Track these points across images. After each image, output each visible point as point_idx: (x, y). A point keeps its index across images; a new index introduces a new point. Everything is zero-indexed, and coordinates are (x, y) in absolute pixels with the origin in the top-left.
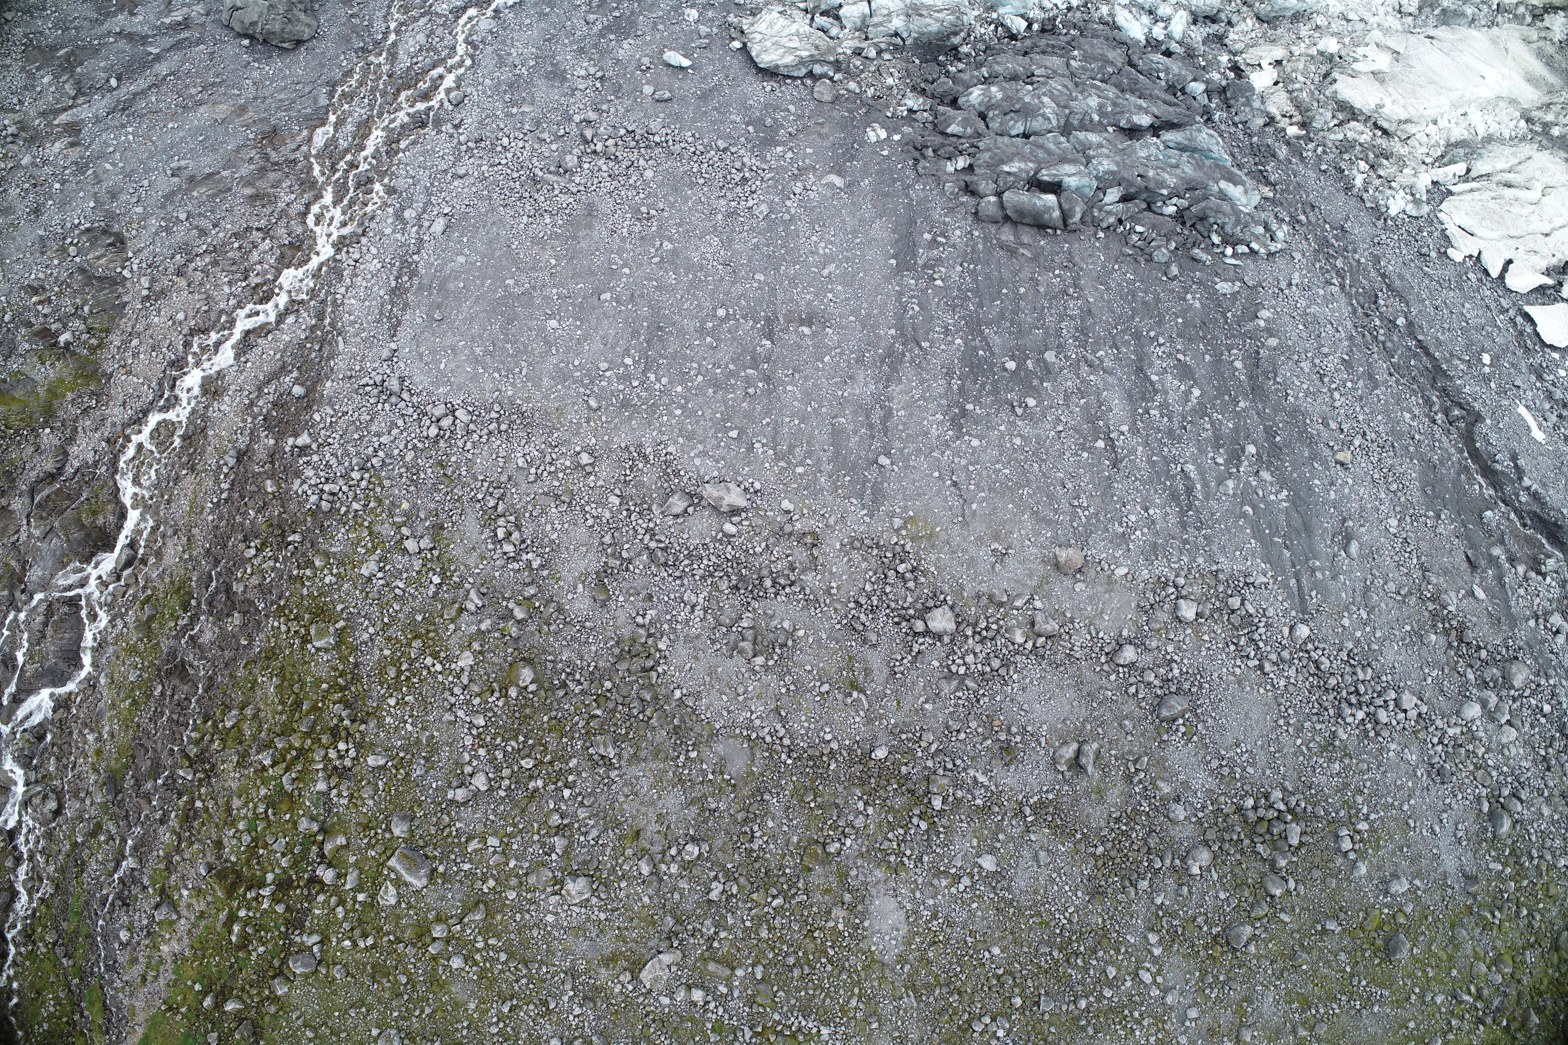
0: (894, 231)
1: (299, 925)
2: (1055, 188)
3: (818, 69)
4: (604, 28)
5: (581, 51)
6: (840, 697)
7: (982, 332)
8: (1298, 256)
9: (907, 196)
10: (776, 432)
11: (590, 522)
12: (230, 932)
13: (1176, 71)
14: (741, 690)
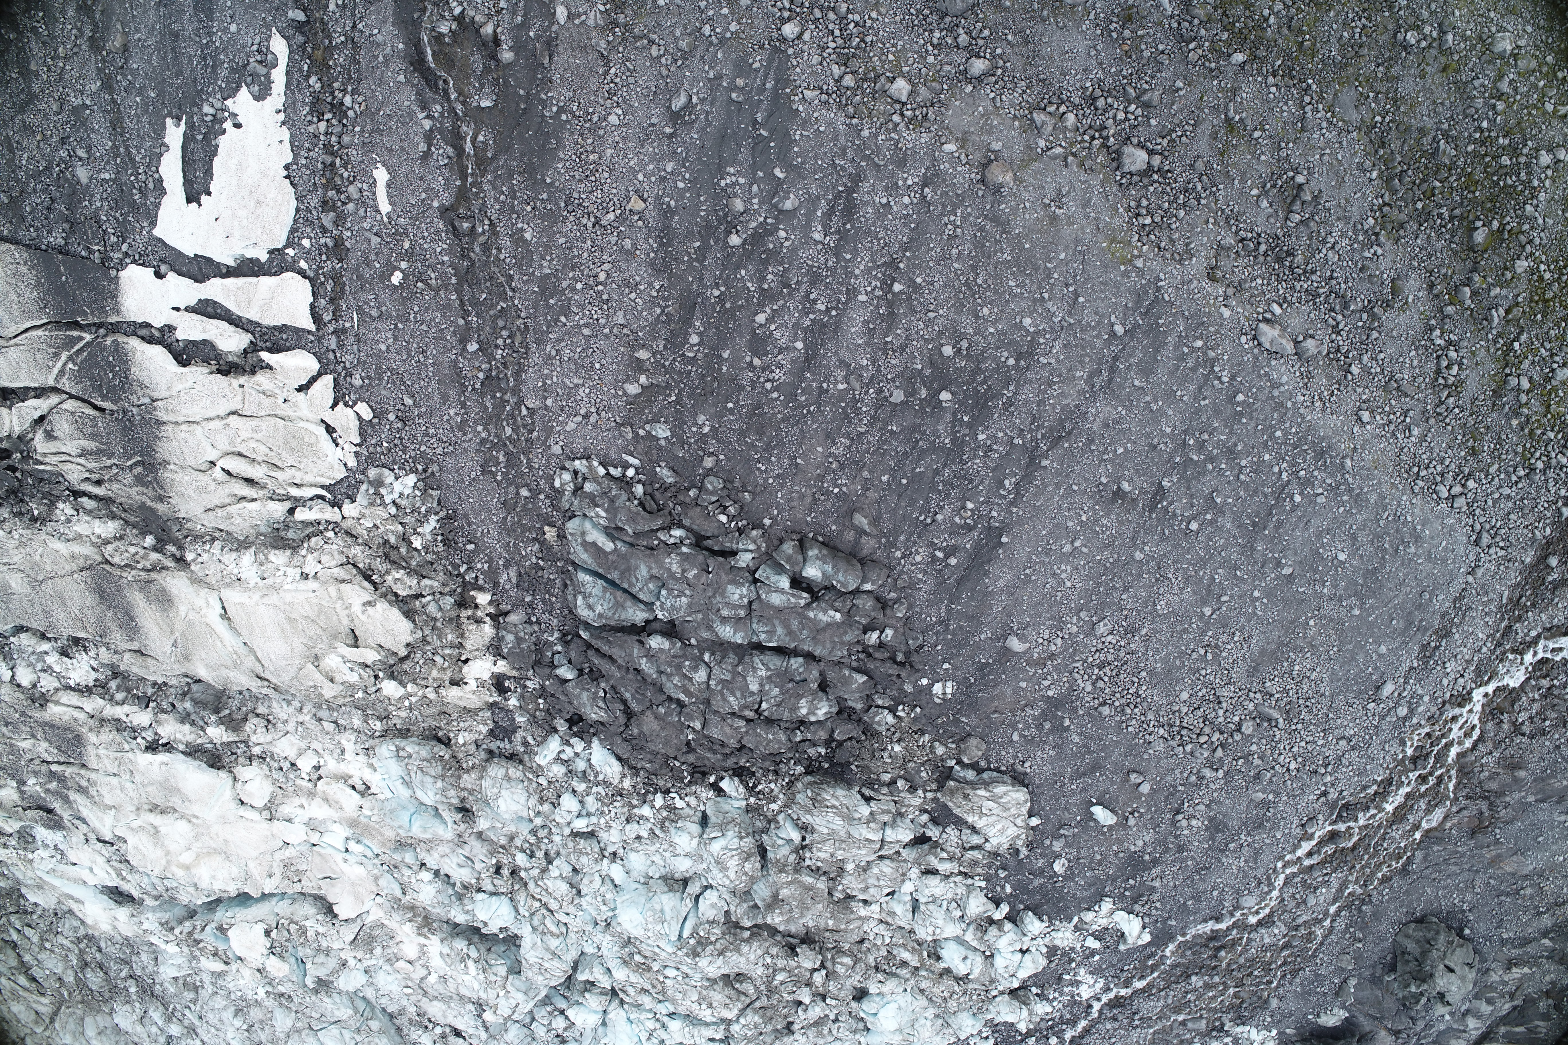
0: (986, 573)
2: (798, 583)
3: (971, 775)
4: (1150, 869)
5: (1181, 849)
6: (1248, 122)
7: (954, 441)
8: (556, 449)
9: (949, 611)
10: (1200, 389)
11: (1381, 357)
13: (585, 695)
14: (1325, 159)
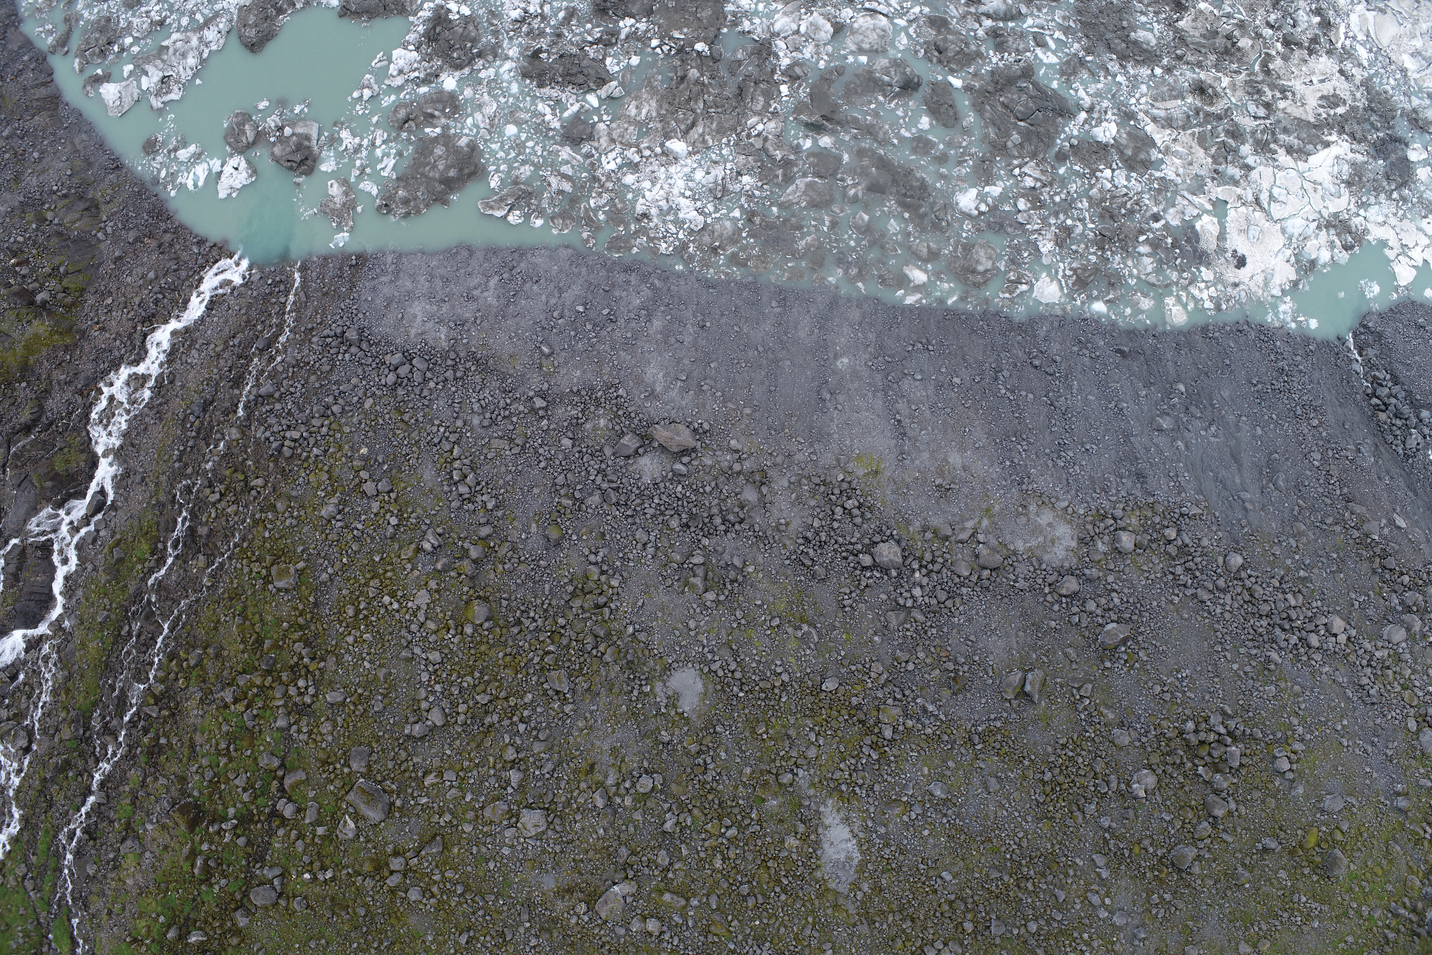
1: (260, 858)
6: (790, 630)
10: (724, 375)
11: (543, 464)
12: (193, 866)
14: (692, 624)
